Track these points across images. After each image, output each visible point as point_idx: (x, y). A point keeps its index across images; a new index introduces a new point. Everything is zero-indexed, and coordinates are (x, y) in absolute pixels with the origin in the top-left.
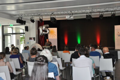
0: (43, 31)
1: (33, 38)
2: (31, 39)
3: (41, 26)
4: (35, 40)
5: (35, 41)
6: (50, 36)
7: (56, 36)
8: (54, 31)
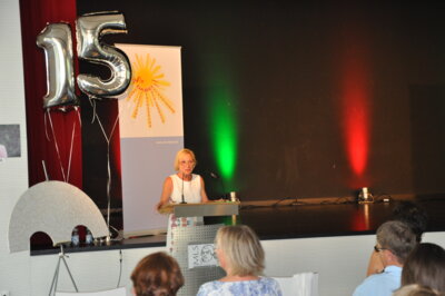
0: (81, 66)
4: (13, 152)
6: (135, 117)
7: (174, 112)
8: (162, 76)
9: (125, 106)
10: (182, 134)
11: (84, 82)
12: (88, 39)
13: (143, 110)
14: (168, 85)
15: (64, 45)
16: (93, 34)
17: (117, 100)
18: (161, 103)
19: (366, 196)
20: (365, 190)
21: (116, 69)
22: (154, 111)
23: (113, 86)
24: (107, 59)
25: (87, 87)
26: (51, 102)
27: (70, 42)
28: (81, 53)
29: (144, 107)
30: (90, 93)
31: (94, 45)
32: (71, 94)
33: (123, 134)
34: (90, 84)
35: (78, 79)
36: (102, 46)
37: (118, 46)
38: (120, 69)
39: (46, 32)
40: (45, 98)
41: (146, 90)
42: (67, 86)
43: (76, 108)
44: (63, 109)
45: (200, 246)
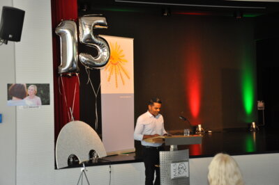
0: (82, 48)
1: (32, 89)
2: (17, 92)
3: (67, 19)
4: (45, 102)
5: (51, 108)
6: (109, 81)
7: (129, 78)
8: (123, 56)
9: (104, 73)
10: (132, 91)
11: (83, 58)
12: (86, 31)
13: (113, 76)
14: (126, 61)
15: (72, 34)
16: (90, 28)
17: (99, 70)
18: (122, 71)
19: (200, 129)
20: (200, 126)
21: (101, 50)
22: (119, 77)
23: (99, 61)
24: (97, 44)
26: (63, 70)
27: (76, 33)
28: (82, 40)
29: (114, 74)
30: (87, 65)
31: (90, 35)
32: (75, 66)
33: (102, 92)
34: (85, 59)
35: (80, 56)
36: (94, 35)
37: (100, 36)
38: (103, 51)
39: (61, 26)
40: (59, 67)
41: (115, 64)
42: (73, 60)
43: (77, 74)
44: (70, 75)
45: (178, 164)
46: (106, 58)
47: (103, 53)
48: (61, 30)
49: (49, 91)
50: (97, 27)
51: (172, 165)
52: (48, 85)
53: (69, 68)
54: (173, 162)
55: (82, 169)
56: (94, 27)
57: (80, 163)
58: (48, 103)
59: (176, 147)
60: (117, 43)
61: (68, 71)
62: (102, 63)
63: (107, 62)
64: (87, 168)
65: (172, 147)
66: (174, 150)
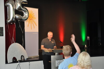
4: (1, 35)
6: (28, 26)
7: (36, 25)
8: (34, 16)
9: (26, 23)
10: (38, 31)
11: (17, 16)
13: (30, 25)
14: (35, 18)
15: (13, 6)
16: (20, 4)
17: (24, 22)
18: (33, 22)
22: (32, 25)
23: (24, 18)
24: (23, 10)
25: (18, 18)
27: (14, 5)
28: (17, 9)
30: (19, 19)
31: (20, 7)
32: (14, 19)
33: (25, 31)
34: (18, 17)
36: (22, 7)
37: (24, 7)
38: (26, 13)
39: (8, 2)
40: (7, 20)
41: (31, 19)
42: (13, 17)
43: (15, 23)
44: (12, 23)
45: (59, 61)
46: (27, 17)
47: (26, 14)
48: (8, 4)
49: (3, 30)
50: (23, 3)
51: (56, 61)
52: (3, 27)
53: (11, 20)
54: (57, 60)
55: (18, 63)
56: (22, 3)
57: (17, 60)
58: (3, 36)
59: (58, 54)
60: (31, 10)
61: (11, 22)
62: (25, 19)
63: (27, 18)
64: (20, 63)
65: (56, 54)
66: (57, 55)
